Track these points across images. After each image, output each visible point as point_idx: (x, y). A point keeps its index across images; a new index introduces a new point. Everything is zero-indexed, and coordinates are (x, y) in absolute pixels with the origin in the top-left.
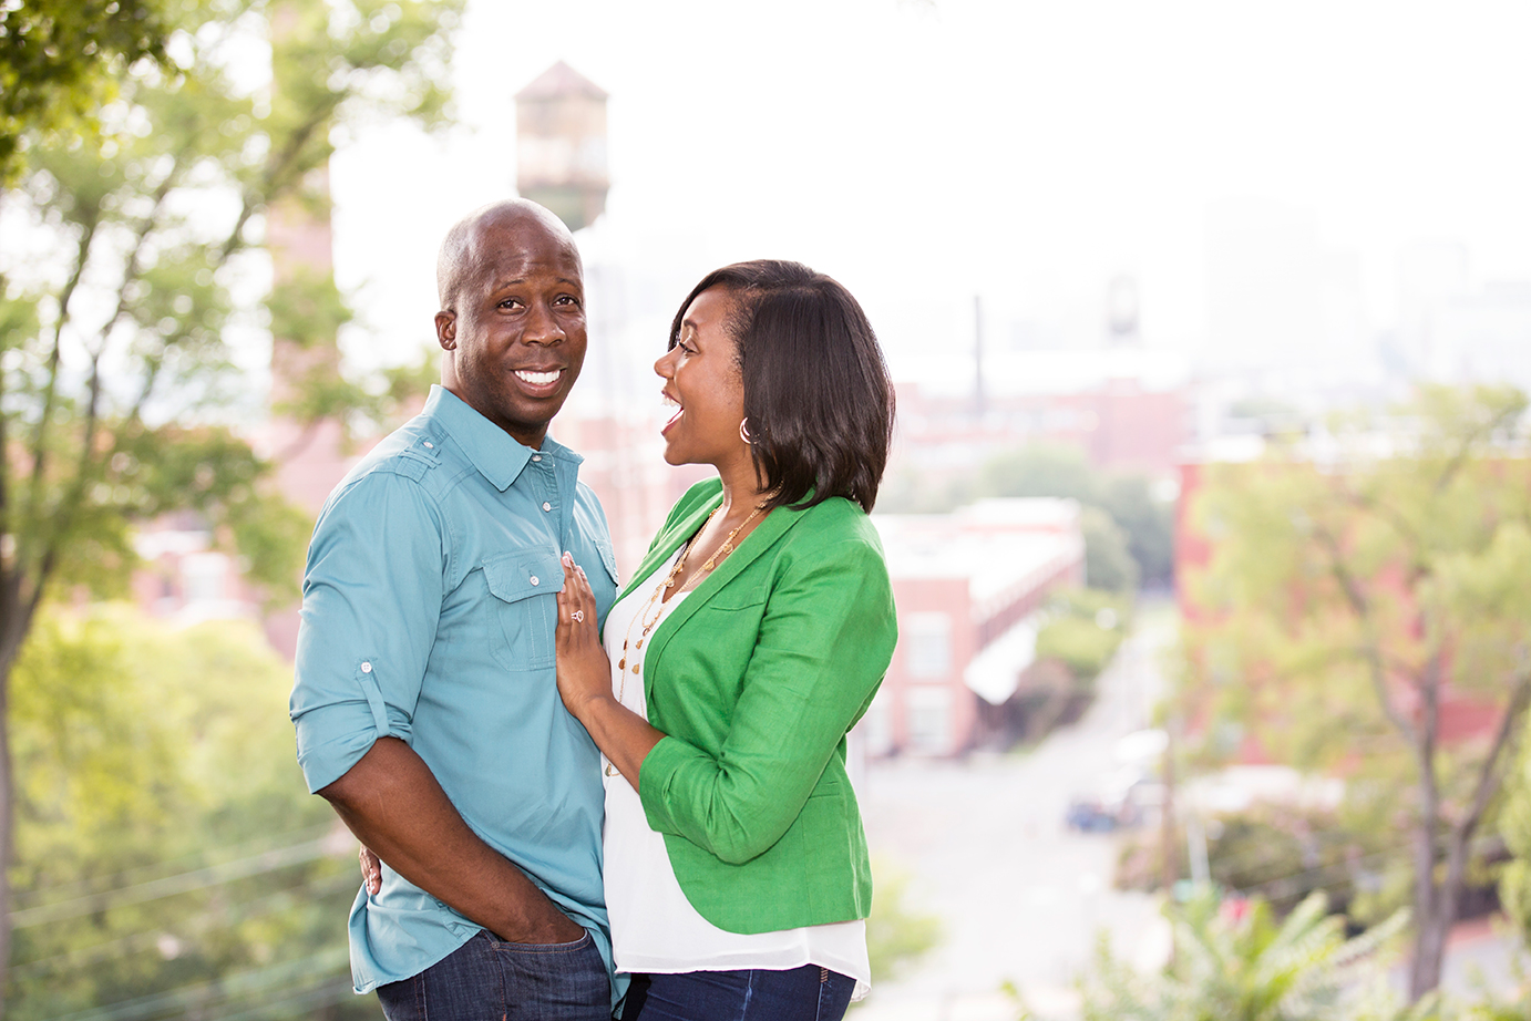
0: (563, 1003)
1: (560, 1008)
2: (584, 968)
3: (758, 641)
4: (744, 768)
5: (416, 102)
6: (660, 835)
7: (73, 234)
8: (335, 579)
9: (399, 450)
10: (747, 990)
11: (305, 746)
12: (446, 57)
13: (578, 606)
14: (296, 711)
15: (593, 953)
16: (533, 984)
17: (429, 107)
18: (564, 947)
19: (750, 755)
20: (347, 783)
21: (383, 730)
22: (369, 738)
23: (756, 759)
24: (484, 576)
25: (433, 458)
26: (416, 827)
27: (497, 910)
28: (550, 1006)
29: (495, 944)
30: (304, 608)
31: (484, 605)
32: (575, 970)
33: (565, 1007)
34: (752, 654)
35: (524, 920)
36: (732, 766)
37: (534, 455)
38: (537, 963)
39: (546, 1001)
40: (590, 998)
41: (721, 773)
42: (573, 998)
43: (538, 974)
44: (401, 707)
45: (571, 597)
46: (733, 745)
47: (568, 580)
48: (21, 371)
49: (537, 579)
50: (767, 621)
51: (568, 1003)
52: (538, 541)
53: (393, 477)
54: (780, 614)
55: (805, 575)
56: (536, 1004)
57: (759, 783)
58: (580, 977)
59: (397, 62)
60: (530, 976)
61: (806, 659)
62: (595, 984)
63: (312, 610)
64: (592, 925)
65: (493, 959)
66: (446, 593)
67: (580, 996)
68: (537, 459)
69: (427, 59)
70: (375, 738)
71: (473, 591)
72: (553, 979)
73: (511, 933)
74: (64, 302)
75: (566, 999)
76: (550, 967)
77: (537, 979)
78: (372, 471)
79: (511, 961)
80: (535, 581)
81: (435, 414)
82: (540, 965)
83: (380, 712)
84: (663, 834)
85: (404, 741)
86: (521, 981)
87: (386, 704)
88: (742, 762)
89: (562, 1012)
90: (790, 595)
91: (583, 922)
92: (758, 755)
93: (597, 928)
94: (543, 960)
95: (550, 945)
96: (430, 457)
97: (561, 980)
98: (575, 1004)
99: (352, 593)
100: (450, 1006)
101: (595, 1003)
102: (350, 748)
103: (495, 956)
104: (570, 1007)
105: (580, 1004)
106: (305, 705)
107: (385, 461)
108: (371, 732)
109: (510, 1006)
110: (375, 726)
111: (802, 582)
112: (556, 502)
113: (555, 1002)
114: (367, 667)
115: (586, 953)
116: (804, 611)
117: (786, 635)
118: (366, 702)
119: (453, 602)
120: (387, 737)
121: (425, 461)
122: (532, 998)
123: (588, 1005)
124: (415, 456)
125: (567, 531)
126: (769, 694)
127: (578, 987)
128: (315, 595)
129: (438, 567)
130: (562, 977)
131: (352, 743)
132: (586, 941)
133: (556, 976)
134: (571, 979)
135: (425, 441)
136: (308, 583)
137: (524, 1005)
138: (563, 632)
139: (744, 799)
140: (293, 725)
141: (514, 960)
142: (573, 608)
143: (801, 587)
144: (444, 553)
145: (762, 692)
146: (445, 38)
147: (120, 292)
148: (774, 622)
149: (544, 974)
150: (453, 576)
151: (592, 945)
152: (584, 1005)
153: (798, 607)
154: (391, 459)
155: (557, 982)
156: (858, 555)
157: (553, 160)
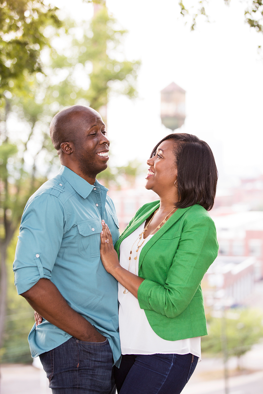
0: (97, 361)
1: (96, 363)
2: (105, 351)
3: (178, 248)
4: (176, 289)
5: (128, 91)
6: (143, 310)
8: (29, 227)
9: (51, 186)
10: (171, 363)
11: (17, 280)
12: (136, 77)
13: (107, 238)
14: (15, 268)
15: (108, 346)
16: (88, 354)
17: (131, 93)
18: (99, 343)
19: (178, 285)
20: (30, 292)
21: (42, 276)
22: (37, 278)
23: (179, 286)
24: (77, 228)
25: (62, 189)
26: (52, 306)
27: (78, 332)
28: (93, 362)
29: (77, 341)
30: (20, 236)
31: (77, 237)
32: (102, 351)
33: (98, 362)
34: (176, 252)
35: (86, 335)
36: (171, 288)
37: (94, 188)
38: (90, 348)
39: (92, 360)
40: (106, 360)
41: (167, 290)
42: (100, 360)
43: (90, 351)
44: (48, 268)
45: (105, 235)
46: (171, 281)
47: (104, 230)
49: (94, 229)
50: (181, 241)
51: (99, 361)
52: (94, 217)
53: (49, 195)
54: (184, 239)
55: (191, 226)
56: (89, 361)
57: (181, 293)
58: (103, 353)
59: (122, 79)
60: (87, 352)
61: (193, 254)
62: (108, 356)
63: (21, 236)
64: (108, 336)
65: (76, 345)
66: (65, 233)
67: (103, 360)
68: (95, 189)
69: (130, 78)
70: (39, 278)
71: (73, 233)
72: (95, 353)
73: (82, 338)
74: (26, 145)
75: (98, 360)
76: (94, 349)
77: (90, 353)
78: (43, 193)
79: (82, 347)
80: (93, 229)
81: (63, 174)
82: (91, 349)
83: (41, 270)
84: (145, 310)
85: (49, 279)
86: (84, 353)
87: (43, 268)
88: (175, 287)
89: (97, 364)
90: (187, 233)
91: (106, 335)
92: (179, 285)
93: (110, 337)
94: (92, 347)
95: (95, 343)
96: (61, 189)
97: (97, 354)
98: (101, 362)
99: (34, 232)
100: (61, 359)
101: (108, 362)
102: (31, 281)
103: (77, 345)
104: (100, 363)
105: (103, 362)
106: (18, 267)
107: (47, 190)
108: (38, 276)
109: (80, 361)
110: (39, 275)
111: (191, 228)
112: (100, 204)
113: (95, 361)
114: (38, 256)
115: (106, 346)
116: (192, 238)
117: (187, 246)
118: (37, 267)
119: (67, 235)
120: (43, 278)
121: (60, 190)
122: (88, 359)
123: (105, 362)
124: (56, 189)
125: (103, 213)
126: (182, 266)
127: (103, 356)
128: (23, 232)
129: (62, 225)
130: (98, 353)
131: (32, 280)
132: (106, 342)
133: (96, 352)
134: (100, 354)
135: (60, 183)
136: (21, 228)
137: (85, 361)
138: (103, 246)
139: (176, 299)
140: (14, 272)
141: (83, 346)
142: (105, 239)
143: (191, 230)
144: (65, 220)
145: (179, 265)
148: (183, 242)
149: (92, 351)
150: (68, 227)
151: (108, 343)
152: (104, 362)
153: (190, 237)
154: (49, 189)
155: (96, 354)
156: (207, 220)
157: (170, 109)
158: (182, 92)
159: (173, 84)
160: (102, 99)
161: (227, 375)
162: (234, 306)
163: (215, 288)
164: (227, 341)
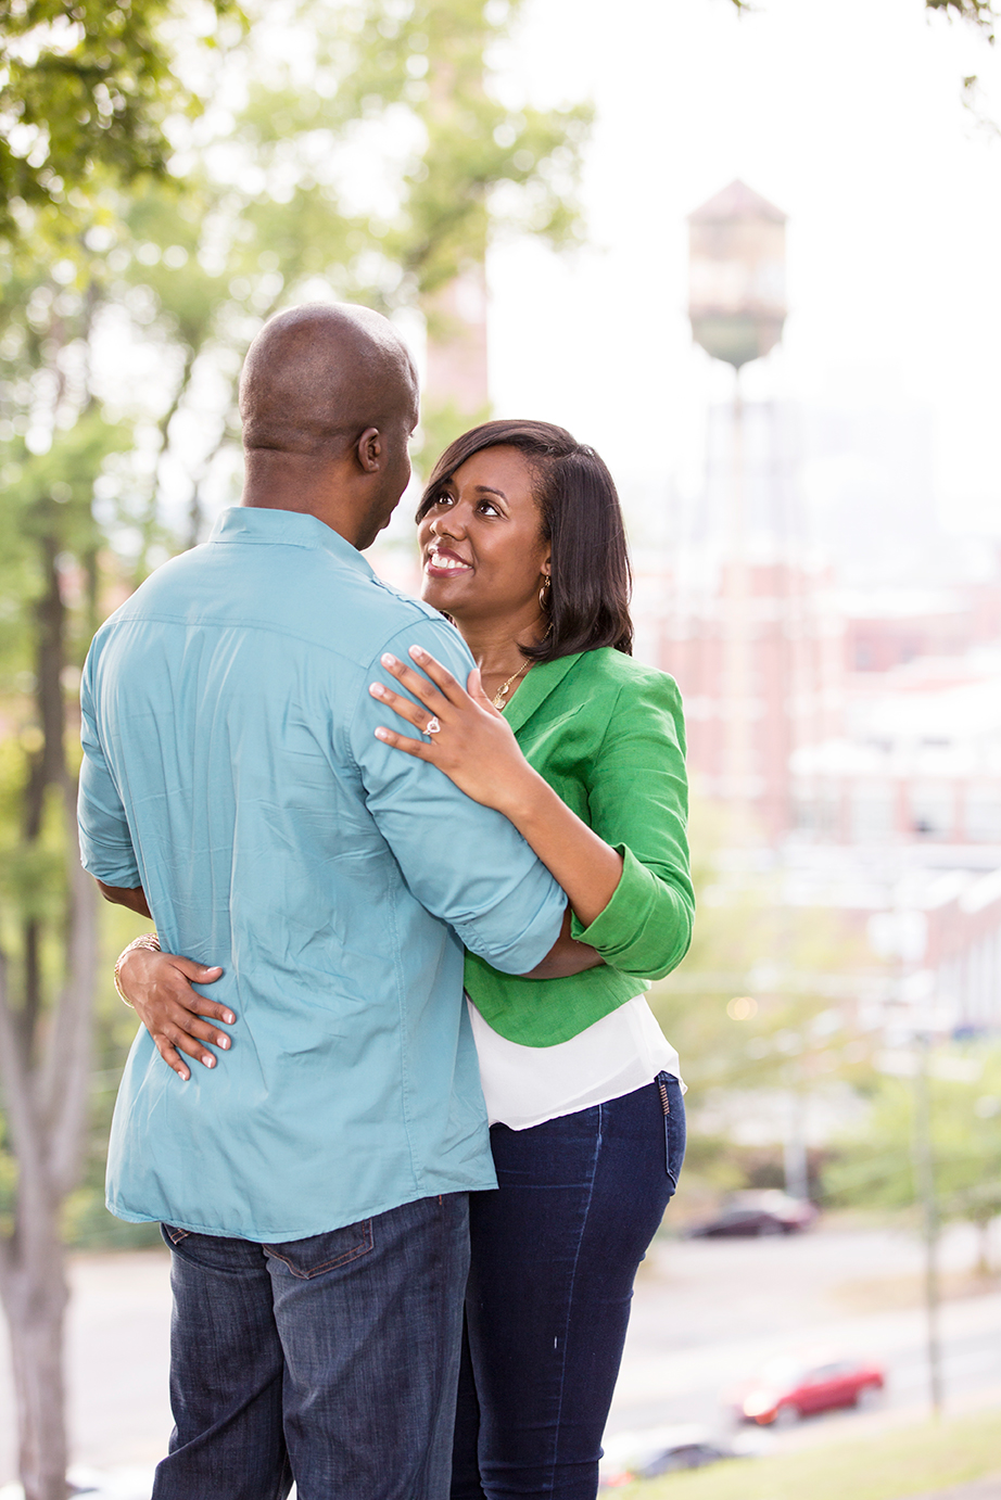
5: (544, 222)
7: (176, 354)
10: (597, 1138)
12: (575, 168)
17: (558, 226)
48: (116, 500)
59: (522, 177)
69: (554, 170)
74: (164, 426)
146: (575, 152)
147: (224, 418)
157: (726, 285)
158: (772, 218)
159: (738, 187)
160: (448, 253)
161: (933, 1295)
162: (965, 1033)
163: (896, 965)
164: (937, 1165)
